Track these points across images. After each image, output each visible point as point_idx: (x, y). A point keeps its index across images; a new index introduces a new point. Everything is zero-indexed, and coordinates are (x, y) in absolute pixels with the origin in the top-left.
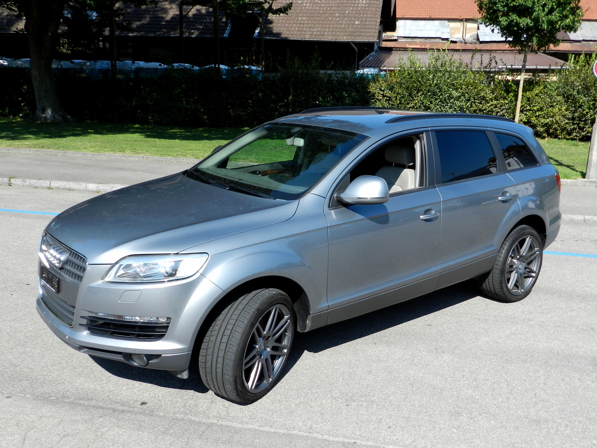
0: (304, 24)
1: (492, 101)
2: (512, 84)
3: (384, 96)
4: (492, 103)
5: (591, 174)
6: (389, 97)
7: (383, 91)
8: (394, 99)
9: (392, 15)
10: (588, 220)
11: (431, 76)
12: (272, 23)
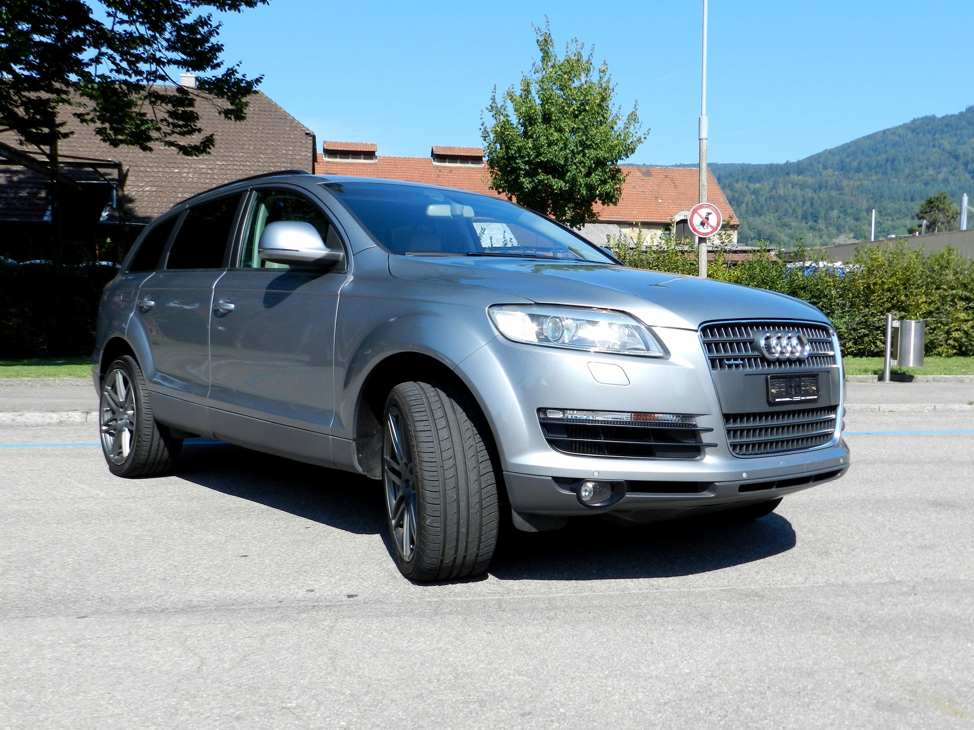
12: (131, 201)
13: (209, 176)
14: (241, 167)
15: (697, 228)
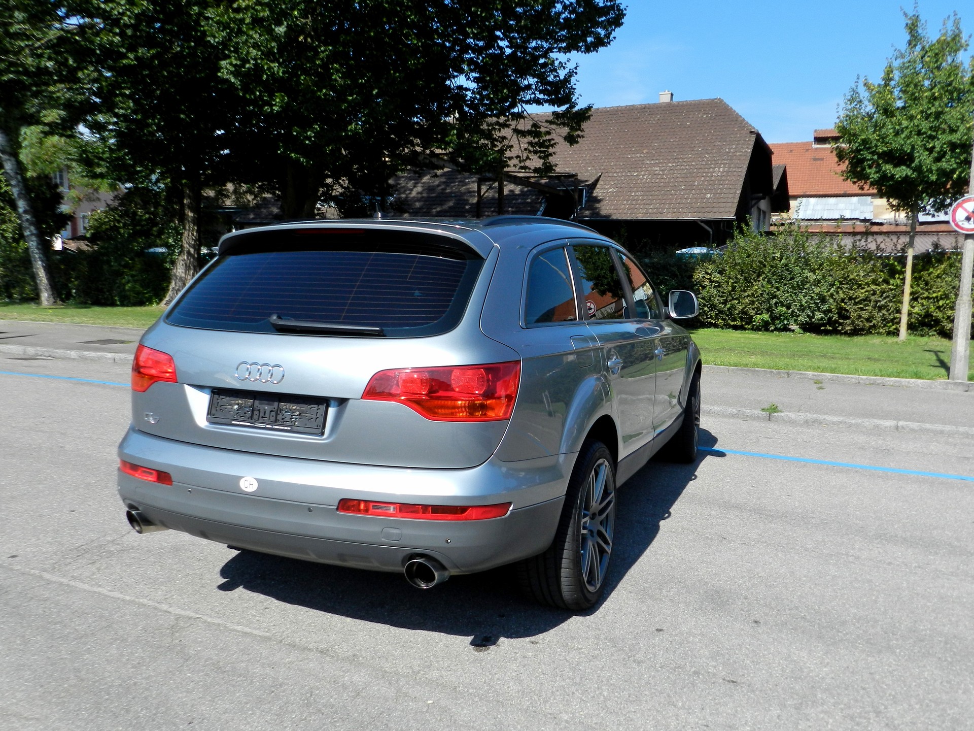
0: (637, 200)
1: (869, 286)
2: (896, 263)
3: (711, 281)
4: (869, 289)
5: (956, 372)
6: (718, 282)
7: (710, 275)
8: (724, 285)
9: (775, 187)
10: (903, 427)
11: (778, 255)
12: (599, 201)
13: (659, 177)
14: (687, 167)
15: (960, 224)
